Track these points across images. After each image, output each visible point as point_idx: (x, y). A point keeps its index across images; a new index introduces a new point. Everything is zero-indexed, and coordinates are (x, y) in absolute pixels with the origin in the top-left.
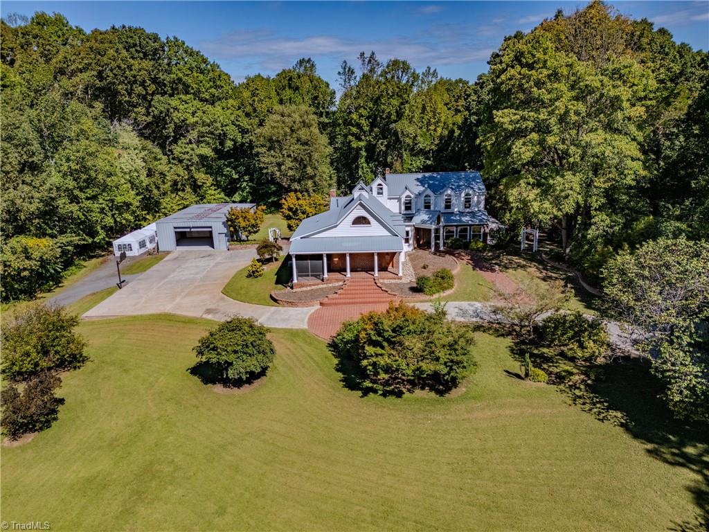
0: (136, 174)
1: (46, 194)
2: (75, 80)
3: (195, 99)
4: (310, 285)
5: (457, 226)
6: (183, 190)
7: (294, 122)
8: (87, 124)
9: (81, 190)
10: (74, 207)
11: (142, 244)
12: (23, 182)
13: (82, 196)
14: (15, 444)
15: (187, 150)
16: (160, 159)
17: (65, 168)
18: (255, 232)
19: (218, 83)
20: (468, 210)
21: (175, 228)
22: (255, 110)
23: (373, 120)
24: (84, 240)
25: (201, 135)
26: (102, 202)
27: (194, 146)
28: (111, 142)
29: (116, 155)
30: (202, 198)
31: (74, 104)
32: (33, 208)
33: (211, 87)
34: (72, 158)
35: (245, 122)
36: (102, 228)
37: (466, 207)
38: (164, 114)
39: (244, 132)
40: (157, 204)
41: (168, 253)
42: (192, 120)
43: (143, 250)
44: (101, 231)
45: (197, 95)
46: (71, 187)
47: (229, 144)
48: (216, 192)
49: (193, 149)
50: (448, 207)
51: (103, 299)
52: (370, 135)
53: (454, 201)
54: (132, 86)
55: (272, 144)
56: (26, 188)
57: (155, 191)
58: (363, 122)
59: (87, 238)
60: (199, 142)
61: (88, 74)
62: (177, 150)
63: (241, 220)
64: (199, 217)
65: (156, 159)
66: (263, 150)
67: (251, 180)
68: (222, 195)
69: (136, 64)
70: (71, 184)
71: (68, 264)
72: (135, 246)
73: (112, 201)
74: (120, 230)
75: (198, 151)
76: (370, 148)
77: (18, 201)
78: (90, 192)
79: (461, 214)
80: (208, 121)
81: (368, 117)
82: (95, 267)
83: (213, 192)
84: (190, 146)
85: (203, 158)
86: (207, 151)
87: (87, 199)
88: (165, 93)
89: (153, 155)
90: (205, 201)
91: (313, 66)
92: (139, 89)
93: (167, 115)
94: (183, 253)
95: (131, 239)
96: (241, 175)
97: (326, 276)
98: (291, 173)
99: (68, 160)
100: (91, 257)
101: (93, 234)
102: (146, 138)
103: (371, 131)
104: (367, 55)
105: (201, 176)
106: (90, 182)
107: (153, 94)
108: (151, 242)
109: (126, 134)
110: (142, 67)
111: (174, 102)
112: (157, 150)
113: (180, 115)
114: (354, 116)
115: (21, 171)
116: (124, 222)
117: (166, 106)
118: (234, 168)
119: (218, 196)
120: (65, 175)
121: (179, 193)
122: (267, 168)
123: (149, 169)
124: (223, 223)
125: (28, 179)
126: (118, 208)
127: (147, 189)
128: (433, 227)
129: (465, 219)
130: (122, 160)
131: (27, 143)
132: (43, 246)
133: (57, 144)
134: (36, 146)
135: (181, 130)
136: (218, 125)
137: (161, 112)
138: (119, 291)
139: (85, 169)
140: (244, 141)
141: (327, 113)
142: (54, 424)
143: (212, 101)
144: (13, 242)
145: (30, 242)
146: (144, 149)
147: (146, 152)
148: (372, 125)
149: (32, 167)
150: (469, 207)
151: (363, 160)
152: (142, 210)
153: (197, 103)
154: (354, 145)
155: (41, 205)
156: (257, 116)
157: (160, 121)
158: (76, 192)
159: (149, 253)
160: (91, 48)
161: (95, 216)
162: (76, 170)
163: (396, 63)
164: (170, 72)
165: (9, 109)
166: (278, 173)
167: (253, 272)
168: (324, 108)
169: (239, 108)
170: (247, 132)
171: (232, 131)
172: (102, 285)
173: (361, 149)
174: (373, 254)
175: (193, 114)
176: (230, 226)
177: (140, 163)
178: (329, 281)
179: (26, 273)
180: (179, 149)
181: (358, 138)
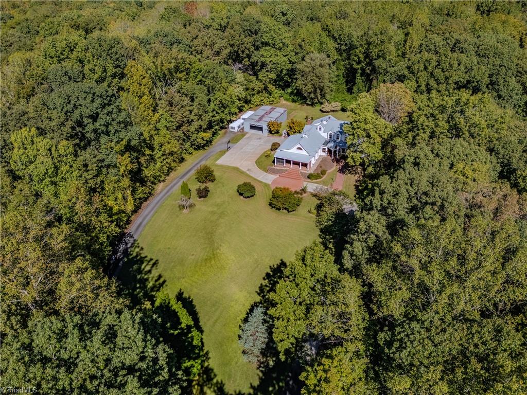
4: (279, 167)
6: (262, 92)
11: (239, 127)
14: (200, 199)
16: (252, 81)
17: (215, 102)
21: (250, 124)
23: (367, 56)
28: (232, 81)
30: (270, 95)
35: (294, 59)
40: (250, 101)
41: (247, 133)
42: (269, 61)
43: (239, 129)
45: (274, 46)
49: (267, 75)
52: (364, 63)
60: (271, 71)
62: (261, 75)
64: (260, 119)
65: (250, 82)
66: (300, 76)
72: (236, 128)
75: (269, 76)
76: (363, 70)
81: (364, 53)
82: (223, 136)
84: (267, 73)
85: (271, 79)
86: (273, 76)
92: (247, 51)
94: (252, 134)
95: (235, 125)
97: (285, 165)
103: (365, 60)
107: (253, 51)
110: (249, 41)
111: (262, 52)
112: (252, 77)
113: (263, 59)
117: (257, 58)
123: (247, 88)
124: (267, 126)
127: (246, 97)
128: (333, 150)
130: (236, 90)
132: (207, 136)
135: (264, 64)
137: (255, 61)
138: (227, 153)
139: (221, 103)
143: (280, 49)
144: (200, 134)
145: (204, 134)
146: (246, 80)
148: (366, 58)
151: (359, 75)
154: (355, 66)
156: (302, 52)
157: (255, 64)
159: (241, 131)
172: (223, 148)
173: (358, 69)
174: (300, 162)
175: (270, 57)
176: (269, 128)
178: (286, 167)
181: (359, 63)
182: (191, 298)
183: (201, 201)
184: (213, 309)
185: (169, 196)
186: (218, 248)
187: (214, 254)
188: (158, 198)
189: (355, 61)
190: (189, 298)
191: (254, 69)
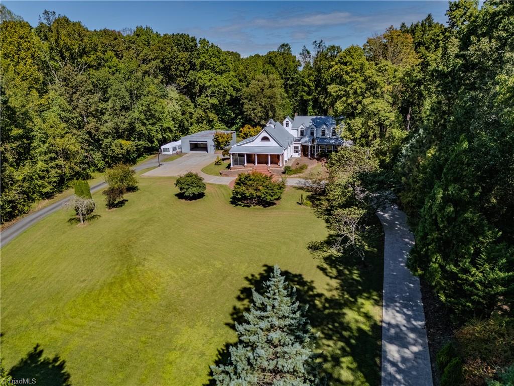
0: (175, 113)
1: (130, 120)
2: (149, 65)
3: (212, 72)
4: (238, 169)
5: (326, 145)
6: (202, 123)
7: (264, 85)
8: (152, 88)
9: (147, 120)
10: (143, 128)
11: (174, 149)
12: (122, 115)
13: (148, 123)
14: (110, 210)
15: (204, 100)
16: (190, 105)
17: (140, 109)
18: (228, 145)
19: (225, 63)
20: (334, 137)
21: (190, 141)
22: (245, 77)
23: (318, 83)
24: (147, 144)
25: (213, 92)
26: (157, 127)
27: (209, 98)
28: (164, 96)
29: (166, 103)
30: (212, 127)
31: (147, 78)
32: (124, 126)
33: (220, 65)
34: (144, 104)
35: (238, 85)
36: (156, 140)
37: (333, 135)
38: (193, 81)
39: (238, 90)
40: (187, 129)
41: (186, 153)
42: (208, 84)
43: (175, 152)
44: (156, 141)
45: (213, 69)
46: (142, 118)
47: (228, 97)
48: (221, 125)
49: (208, 100)
50: (323, 135)
51: (151, 170)
52: (316, 92)
53: (327, 132)
54: (178, 66)
55: (251, 98)
56: (122, 117)
57: (186, 123)
58: (311, 84)
59: (149, 144)
60: (211, 96)
61: (156, 61)
62: (199, 100)
63: (220, 138)
64: (203, 136)
65: (187, 105)
66: (246, 101)
67: (242, 118)
68: (225, 126)
69: (181, 54)
70: (143, 117)
71: (140, 155)
72: (171, 150)
73: (162, 126)
74: (165, 141)
75: (210, 101)
76: (315, 101)
77: (119, 124)
78: (151, 121)
79: (331, 139)
80: (217, 85)
81: (314, 81)
82: (152, 158)
83: (219, 125)
84: (207, 98)
85: (213, 105)
86: (215, 101)
87: (150, 124)
88: (195, 69)
89: (186, 103)
90: (214, 129)
91: (289, 48)
92: (181, 68)
93: (194, 82)
94: (192, 154)
95: (169, 146)
96: (237, 115)
97: (246, 164)
98: (260, 114)
99: (142, 105)
100: (151, 154)
101: (152, 142)
102: (184, 94)
103: (316, 89)
104: (318, 42)
105: (212, 116)
106: (153, 116)
107: (189, 70)
108: (179, 148)
109: (172, 92)
110: (183, 56)
111: (199, 74)
112: (189, 100)
113: (202, 81)
114: (307, 81)
115: (121, 110)
116: (167, 137)
117: (194, 77)
118: (233, 111)
119: (222, 127)
120: (140, 113)
121: (200, 124)
122: (247, 111)
123: (183, 111)
124: (213, 140)
125: (124, 114)
126: (164, 130)
127: (182, 121)
128: (310, 144)
129: (331, 142)
130: (169, 106)
131: (123, 98)
132: (128, 145)
133: (138, 97)
134: (127, 98)
135: (203, 89)
136: (221, 87)
137: (192, 80)
138: (159, 168)
139: (149, 110)
140: (237, 95)
141: (293, 78)
142: (123, 206)
143: (221, 73)
144: (116, 141)
145: (123, 142)
146: (181, 100)
147: (182, 102)
148: (317, 86)
149: (126, 108)
150: (335, 135)
151: (310, 107)
152: (180, 133)
153: (212, 74)
154: (305, 98)
155: (128, 125)
156: (246, 81)
157: (192, 84)
158: (145, 121)
159: (177, 153)
160: (159, 47)
161: (153, 133)
162: (145, 110)
163: (333, 47)
164: (198, 58)
165: (117, 82)
166: (253, 115)
167: (217, 162)
168: (290, 75)
169: (236, 76)
170: (240, 90)
171: (231, 91)
172: (153, 165)
173: (309, 101)
174: (268, 155)
175: (210, 81)
176: (215, 141)
177: (177, 108)
178: (247, 167)
179: (120, 156)
180: (201, 100)
181: (309, 94)
182: (61, 359)
183: (112, 212)
184: (120, 376)
185: (55, 212)
186: (140, 263)
187: (129, 273)
188: (34, 216)
189: (304, 92)
190: (56, 359)
191: (190, 91)
